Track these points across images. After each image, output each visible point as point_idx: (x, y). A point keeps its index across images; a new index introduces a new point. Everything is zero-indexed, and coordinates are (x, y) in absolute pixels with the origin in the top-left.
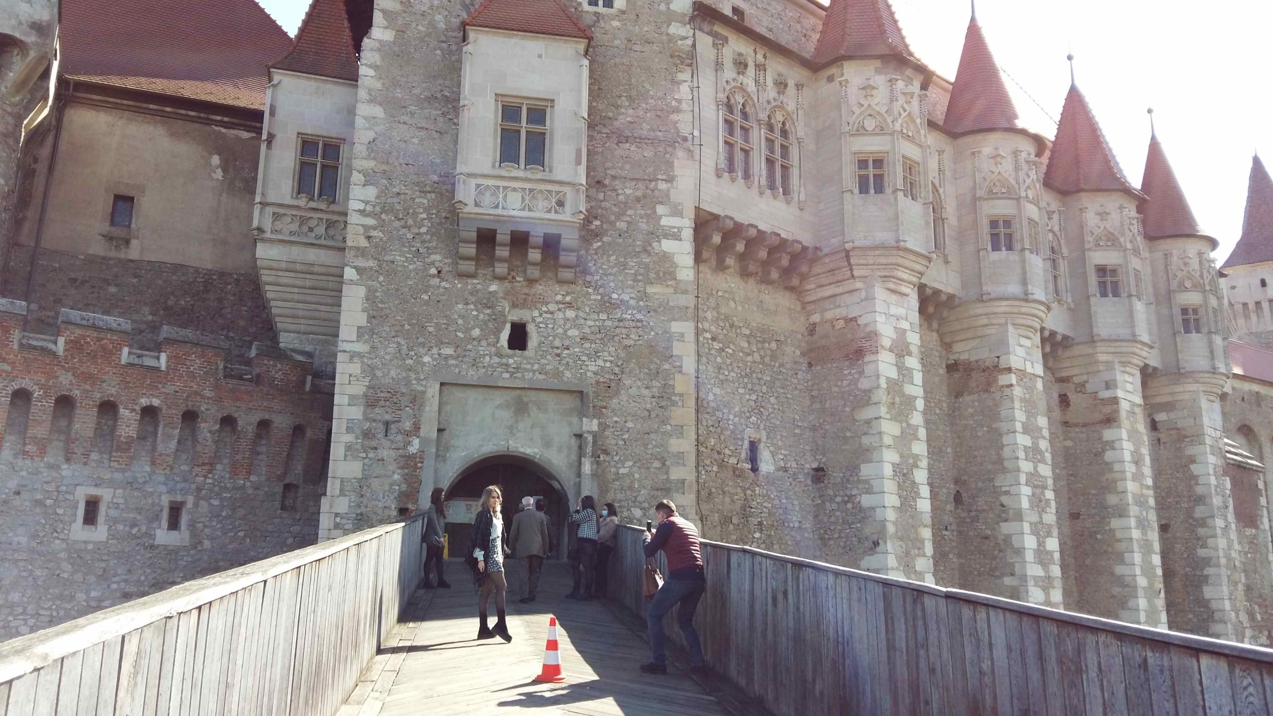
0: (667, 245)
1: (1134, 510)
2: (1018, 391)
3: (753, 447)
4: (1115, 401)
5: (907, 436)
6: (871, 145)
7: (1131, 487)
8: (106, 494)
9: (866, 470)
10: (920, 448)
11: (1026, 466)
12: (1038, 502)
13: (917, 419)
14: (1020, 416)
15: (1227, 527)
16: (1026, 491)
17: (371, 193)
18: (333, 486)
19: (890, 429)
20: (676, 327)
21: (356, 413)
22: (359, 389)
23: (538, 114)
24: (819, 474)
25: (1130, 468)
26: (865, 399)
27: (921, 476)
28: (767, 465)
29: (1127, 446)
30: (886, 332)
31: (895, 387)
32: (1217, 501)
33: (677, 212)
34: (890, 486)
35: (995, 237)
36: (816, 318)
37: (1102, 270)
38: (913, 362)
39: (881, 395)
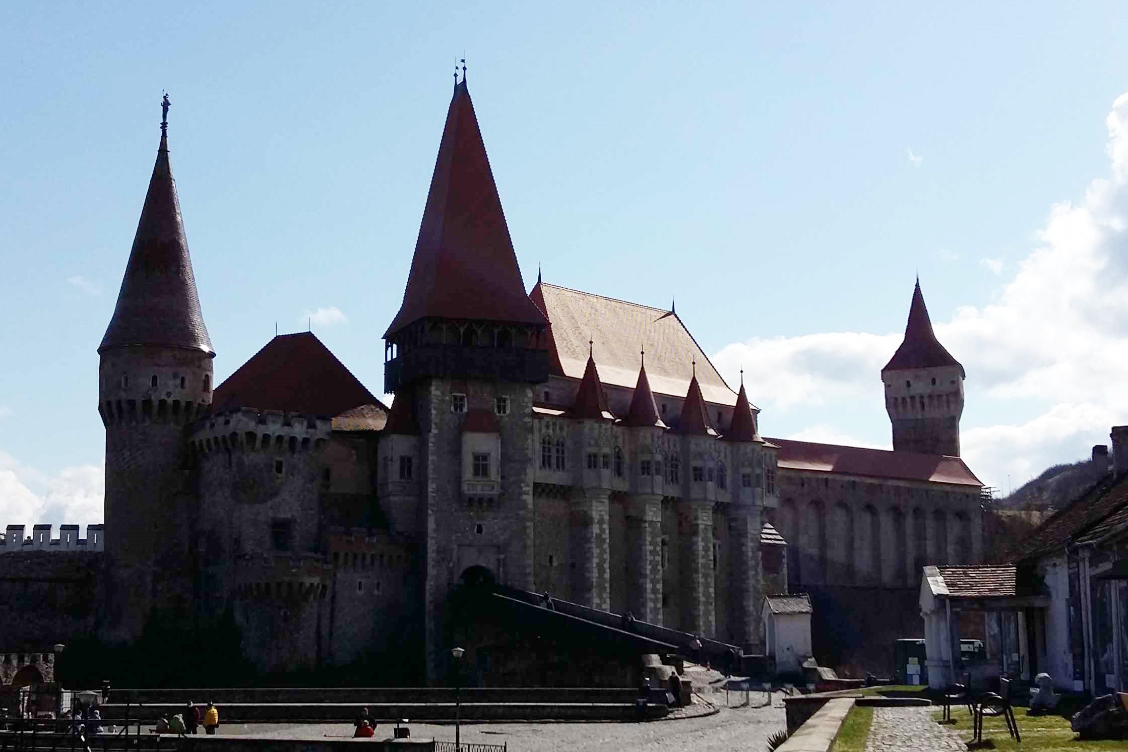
0: (525, 497)
1: (701, 570)
2: (648, 529)
3: (551, 557)
4: (697, 525)
5: (603, 551)
6: (592, 450)
7: (701, 561)
8: (363, 581)
9: (588, 565)
10: (607, 556)
11: (649, 558)
12: (654, 570)
13: (606, 546)
14: (649, 539)
15: (757, 574)
16: (649, 567)
17: (434, 486)
18: (429, 578)
19: (596, 551)
20: (528, 524)
21: (434, 555)
22: (434, 548)
23: (485, 457)
24: (573, 565)
25: (701, 553)
26: (588, 540)
27: (607, 566)
28: (555, 564)
29: (701, 545)
30: (595, 516)
31: (599, 536)
32: (751, 563)
33: (528, 486)
34: (595, 571)
35: (643, 468)
36: (573, 509)
37: (695, 469)
38: (606, 526)
39: (593, 540)
